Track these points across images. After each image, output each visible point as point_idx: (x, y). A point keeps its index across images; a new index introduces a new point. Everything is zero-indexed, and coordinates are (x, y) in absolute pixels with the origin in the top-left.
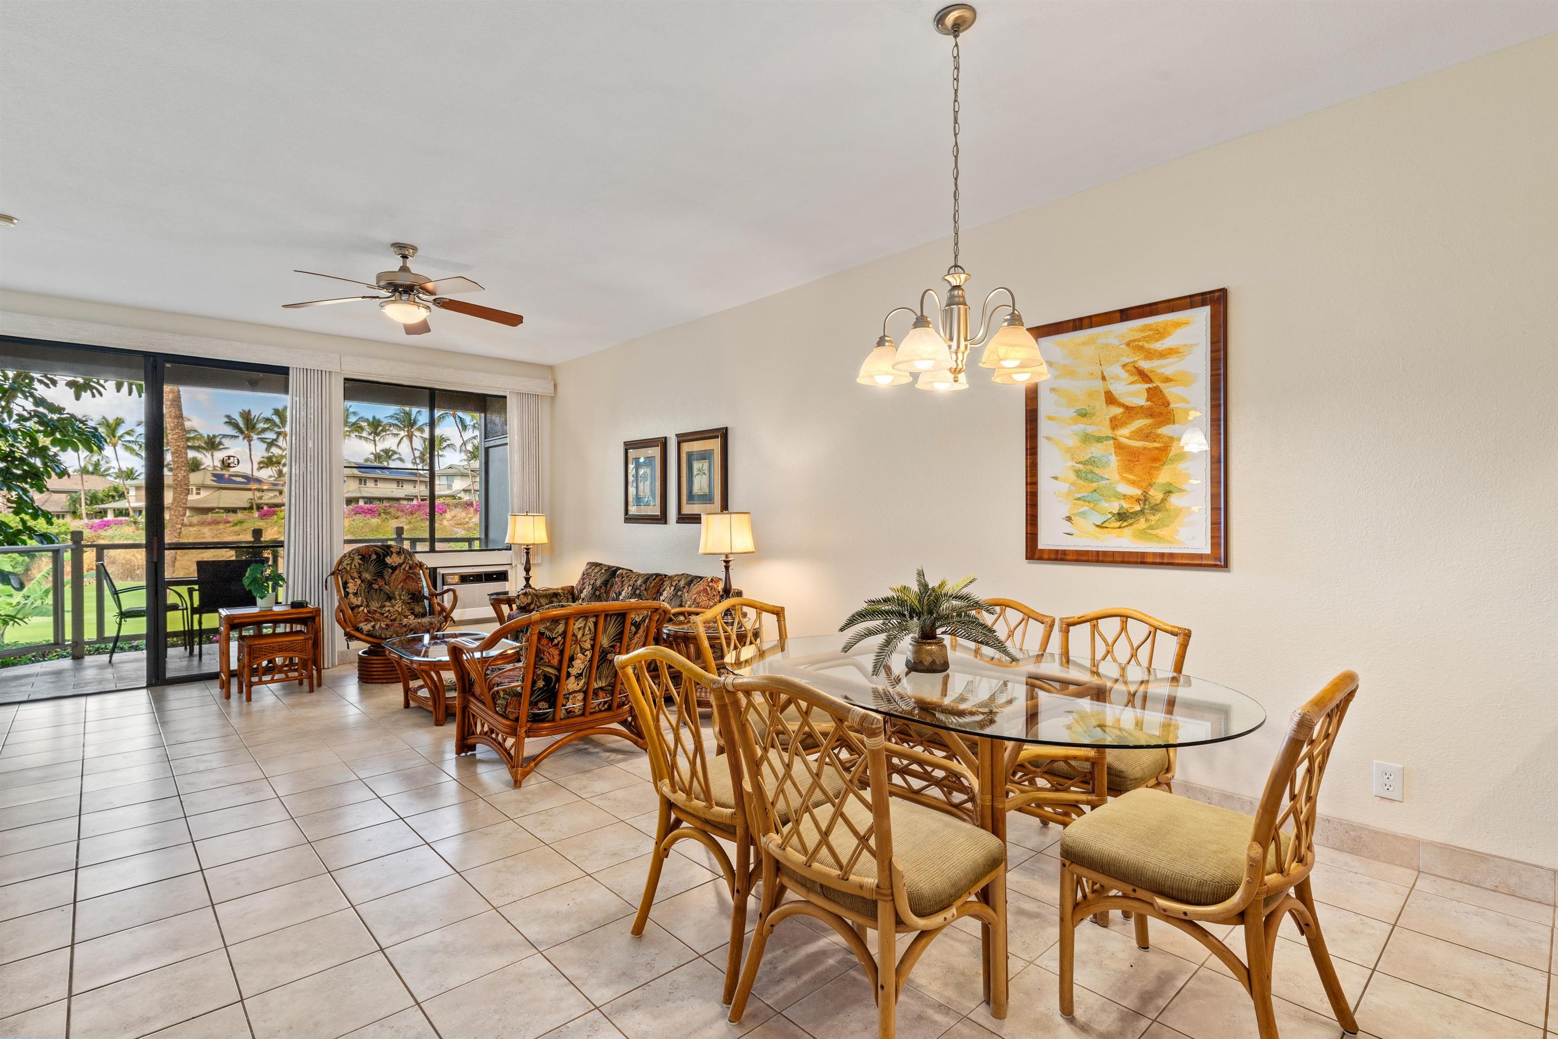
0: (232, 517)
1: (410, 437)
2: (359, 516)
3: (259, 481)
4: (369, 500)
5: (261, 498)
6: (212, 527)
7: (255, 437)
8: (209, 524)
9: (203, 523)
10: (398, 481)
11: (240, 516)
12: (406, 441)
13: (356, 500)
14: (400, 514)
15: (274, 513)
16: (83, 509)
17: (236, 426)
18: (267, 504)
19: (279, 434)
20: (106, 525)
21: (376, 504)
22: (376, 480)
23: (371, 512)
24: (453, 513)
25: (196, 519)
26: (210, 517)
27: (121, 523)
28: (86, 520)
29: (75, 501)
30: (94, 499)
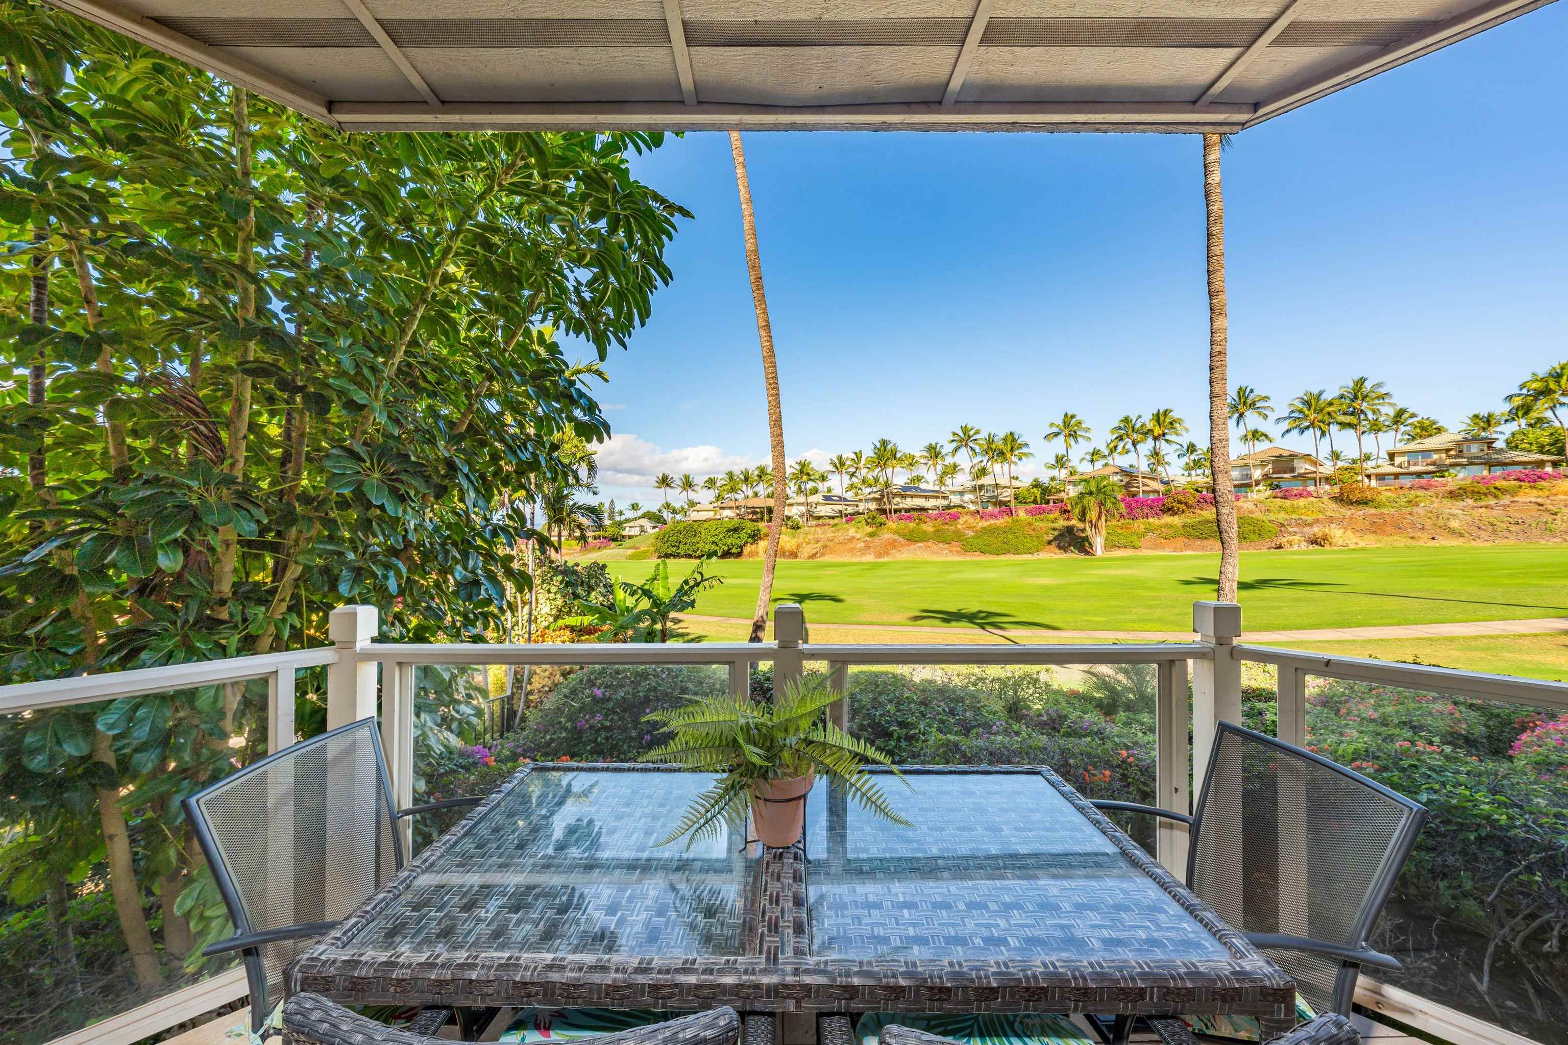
0: (832, 522)
1: (935, 465)
2: (903, 522)
3: (845, 499)
4: (907, 510)
5: (846, 510)
6: (822, 527)
7: (844, 471)
8: (820, 525)
9: (818, 525)
10: (926, 497)
11: (836, 521)
12: (932, 468)
13: (900, 510)
14: (928, 520)
15: (854, 519)
17: (835, 466)
18: (850, 514)
19: (857, 468)
21: (913, 513)
22: (912, 497)
23: (909, 518)
24: (965, 519)
25: (814, 522)
26: (821, 522)
29: (762, 513)
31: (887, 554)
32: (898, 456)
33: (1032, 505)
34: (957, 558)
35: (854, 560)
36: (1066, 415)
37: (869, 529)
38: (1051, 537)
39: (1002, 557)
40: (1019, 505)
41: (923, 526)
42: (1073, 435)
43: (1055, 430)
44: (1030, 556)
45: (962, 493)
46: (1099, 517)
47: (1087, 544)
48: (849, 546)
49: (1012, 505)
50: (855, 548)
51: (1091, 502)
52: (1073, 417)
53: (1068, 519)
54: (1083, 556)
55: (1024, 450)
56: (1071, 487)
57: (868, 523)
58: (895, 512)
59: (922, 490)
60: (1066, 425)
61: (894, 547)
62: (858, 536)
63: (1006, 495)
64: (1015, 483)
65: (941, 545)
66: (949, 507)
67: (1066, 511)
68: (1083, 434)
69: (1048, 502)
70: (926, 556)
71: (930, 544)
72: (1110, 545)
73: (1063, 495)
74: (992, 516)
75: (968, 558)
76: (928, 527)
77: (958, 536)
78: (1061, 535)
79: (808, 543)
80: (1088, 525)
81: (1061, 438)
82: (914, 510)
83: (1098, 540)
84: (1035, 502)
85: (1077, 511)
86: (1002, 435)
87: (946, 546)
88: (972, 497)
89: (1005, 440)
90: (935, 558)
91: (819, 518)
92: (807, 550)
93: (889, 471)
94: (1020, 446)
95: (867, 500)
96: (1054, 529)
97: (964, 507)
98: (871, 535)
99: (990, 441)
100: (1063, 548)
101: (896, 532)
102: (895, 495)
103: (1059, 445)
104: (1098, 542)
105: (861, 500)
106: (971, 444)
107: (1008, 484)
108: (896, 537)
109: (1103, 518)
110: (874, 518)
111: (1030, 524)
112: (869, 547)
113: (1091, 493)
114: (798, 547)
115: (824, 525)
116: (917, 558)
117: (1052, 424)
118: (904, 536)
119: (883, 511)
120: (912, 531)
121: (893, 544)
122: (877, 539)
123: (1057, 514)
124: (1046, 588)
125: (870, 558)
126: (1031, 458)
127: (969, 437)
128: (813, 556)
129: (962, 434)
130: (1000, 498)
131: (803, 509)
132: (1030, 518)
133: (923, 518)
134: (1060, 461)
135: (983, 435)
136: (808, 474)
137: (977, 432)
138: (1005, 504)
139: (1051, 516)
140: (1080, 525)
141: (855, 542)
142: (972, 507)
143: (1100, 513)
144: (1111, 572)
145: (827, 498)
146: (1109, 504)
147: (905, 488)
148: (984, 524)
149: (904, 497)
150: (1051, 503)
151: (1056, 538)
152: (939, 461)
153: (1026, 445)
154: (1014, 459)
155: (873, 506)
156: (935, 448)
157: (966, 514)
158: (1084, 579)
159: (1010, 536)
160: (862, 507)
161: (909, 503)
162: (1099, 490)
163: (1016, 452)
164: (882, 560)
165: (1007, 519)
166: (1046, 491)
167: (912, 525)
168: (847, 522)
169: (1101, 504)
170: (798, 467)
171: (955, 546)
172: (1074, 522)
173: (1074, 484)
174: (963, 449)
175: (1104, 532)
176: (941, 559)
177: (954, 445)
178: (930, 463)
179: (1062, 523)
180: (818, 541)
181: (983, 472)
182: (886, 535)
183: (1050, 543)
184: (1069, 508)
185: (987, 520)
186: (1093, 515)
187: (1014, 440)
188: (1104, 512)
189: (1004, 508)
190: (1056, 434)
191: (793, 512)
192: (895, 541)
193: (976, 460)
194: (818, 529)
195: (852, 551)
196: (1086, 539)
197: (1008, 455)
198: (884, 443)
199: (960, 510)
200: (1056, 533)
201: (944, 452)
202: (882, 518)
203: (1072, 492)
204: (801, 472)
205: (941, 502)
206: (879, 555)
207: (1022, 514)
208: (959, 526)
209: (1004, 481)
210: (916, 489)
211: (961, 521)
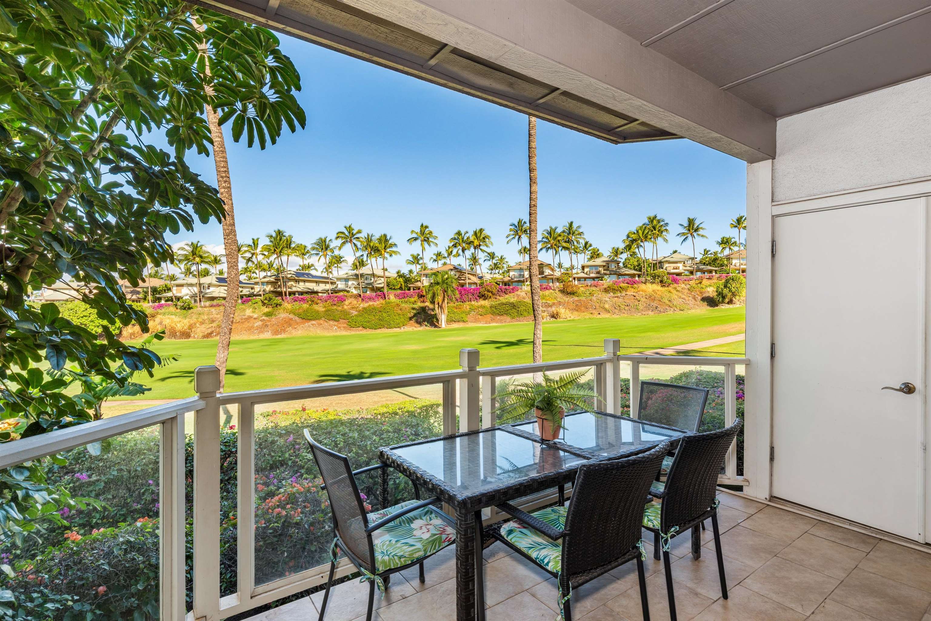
1: (325, 256)
2: (297, 303)
4: (301, 293)
5: (241, 292)
6: (217, 308)
7: (240, 256)
8: (215, 306)
9: (212, 306)
10: (316, 282)
12: (323, 259)
13: (294, 293)
14: (319, 301)
15: (250, 300)
16: (150, 297)
18: (245, 295)
19: (253, 254)
20: (160, 306)
21: (305, 296)
22: (304, 281)
23: (303, 300)
24: (349, 301)
25: (208, 303)
26: (215, 302)
27: (169, 305)
28: (151, 304)
29: (146, 293)
30: (155, 290)
31: (284, 331)
32: (293, 246)
33: (399, 291)
34: (344, 333)
35: (252, 337)
36: (422, 225)
37: (266, 310)
38: (412, 314)
39: (379, 331)
40: (390, 291)
41: (316, 307)
42: (427, 240)
43: (415, 235)
44: (398, 329)
45: (347, 280)
46: (444, 300)
47: (435, 320)
48: (246, 325)
49: (386, 290)
50: (253, 327)
51: (438, 289)
52: (427, 227)
53: (423, 302)
54: (433, 329)
55: (394, 249)
56: (424, 278)
57: (264, 304)
58: (290, 294)
59: (313, 276)
60: (422, 233)
61: (290, 325)
62: (255, 316)
63: (380, 283)
64: (387, 274)
65: (331, 322)
66: (335, 291)
67: (422, 296)
68: (433, 240)
69: (409, 289)
70: (320, 332)
71: (321, 322)
72: (450, 321)
73: (419, 284)
74: (370, 298)
75: (353, 333)
76: (320, 308)
77: (345, 316)
78: (418, 313)
79: (202, 323)
80: (437, 306)
81: (419, 242)
82: (307, 293)
83: (443, 316)
84: (401, 288)
85: (429, 296)
86: (377, 236)
87: (336, 323)
88: (355, 283)
89: (380, 240)
90: (326, 334)
91: (213, 299)
92: (201, 330)
93: (284, 258)
94: (391, 246)
95: (263, 283)
96: (413, 309)
97: (348, 292)
98: (268, 315)
99: (369, 239)
100: (419, 323)
101: (291, 312)
102: (290, 280)
103: (416, 248)
104: (443, 318)
105: (256, 283)
106: (354, 241)
107: (382, 274)
108: (292, 316)
109: (446, 301)
110: (270, 299)
111: (398, 305)
112: (267, 326)
113: (438, 283)
114: (191, 327)
115: (218, 305)
116: (311, 334)
117: (412, 232)
118: (299, 315)
119: (280, 294)
120: (307, 311)
121: (289, 323)
122: (274, 319)
123: (416, 298)
124: (415, 352)
125: (267, 335)
126: (398, 255)
127: (353, 235)
128: (209, 335)
129: (347, 233)
130: (376, 285)
131: (196, 290)
132: (398, 301)
133: (315, 300)
134: (416, 259)
135: (363, 235)
136: (201, 257)
137: (359, 232)
138: (379, 289)
139: (412, 300)
140: (431, 306)
141: (252, 320)
142: (355, 292)
143: (444, 297)
144: (452, 339)
145: (221, 280)
146: (449, 292)
147: (298, 274)
148: (366, 305)
149: (297, 281)
150: (412, 290)
151: (414, 316)
152: (329, 253)
153: (395, 245)
154: (387, 255)
155: (269, 288)
156: (325, 241)
157: (351, 296)
158: (439, 344)
159: (384, 315)
160: (257, 289)
161: (301, 287)
162: (443, 282)
163: (388, 250)
164: (279, 336)
165: (382, 301)
166: (407, 280)
167: (305, 306)
168: (243, 302)
169: (445, 291)
170: (190, 249)
171: (343, 323)
172: (428, 304)
173: (426, 276)
174: (348, 246)
175: (446, 311)
176: (332, 334)
177: (340, 241)
178: (321, 253)
179: (419, 304)
180: (213, 321)
181: (362, 264)
182: (282, 315)
183: (411, 319)
184: (424, 294)
185: (367, 302)
186: (439, 299)
187: (386, 241)
188: (446, 297)
189: (379, 293)
190: (416, 239)
191: (185, 293)
192: (291, 319)
193: (359, 254)
194: (213, 310)
195: (250, 329)
196: (435, 316)
197: (383, 252)
198: (280, 233)
199: (345, 293)
200: (415, 311)
201: (332, 246)
202: (278, 300)
203: (426, 282)
204: (194, 253)
205: (328, 287)
206: (276, 333)
207: (392, 298)
208: (345, 307)
209: (379, 272)
210: (308, 275)
211: (347, 302)
